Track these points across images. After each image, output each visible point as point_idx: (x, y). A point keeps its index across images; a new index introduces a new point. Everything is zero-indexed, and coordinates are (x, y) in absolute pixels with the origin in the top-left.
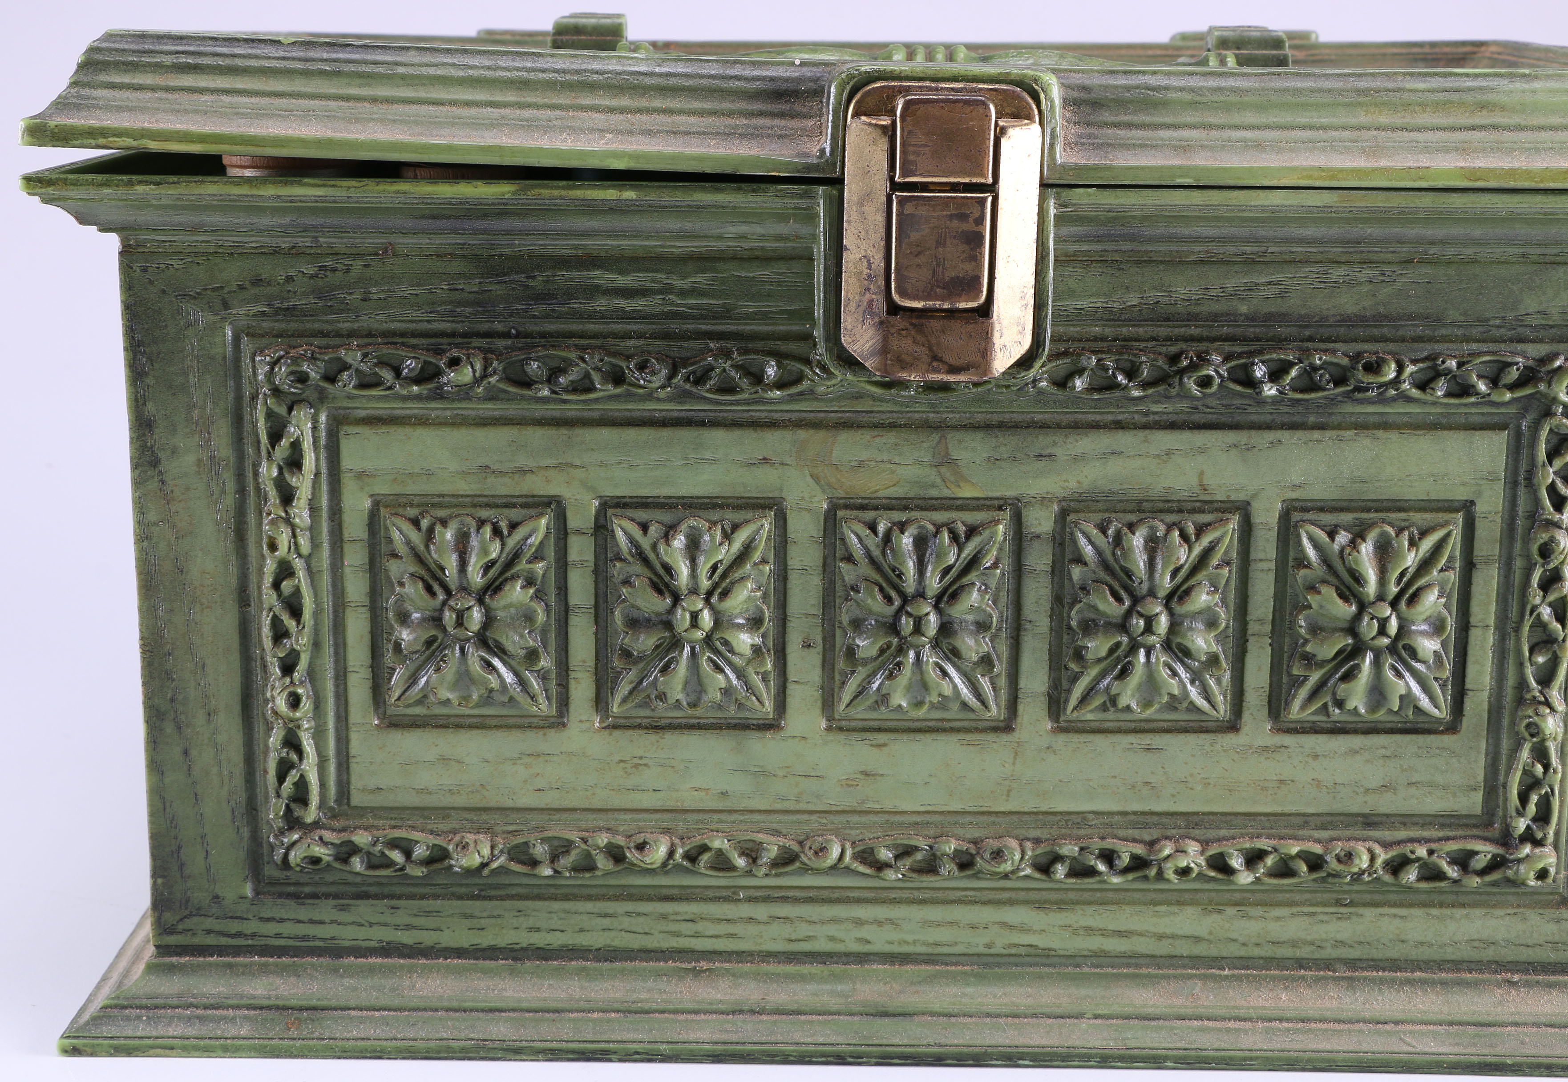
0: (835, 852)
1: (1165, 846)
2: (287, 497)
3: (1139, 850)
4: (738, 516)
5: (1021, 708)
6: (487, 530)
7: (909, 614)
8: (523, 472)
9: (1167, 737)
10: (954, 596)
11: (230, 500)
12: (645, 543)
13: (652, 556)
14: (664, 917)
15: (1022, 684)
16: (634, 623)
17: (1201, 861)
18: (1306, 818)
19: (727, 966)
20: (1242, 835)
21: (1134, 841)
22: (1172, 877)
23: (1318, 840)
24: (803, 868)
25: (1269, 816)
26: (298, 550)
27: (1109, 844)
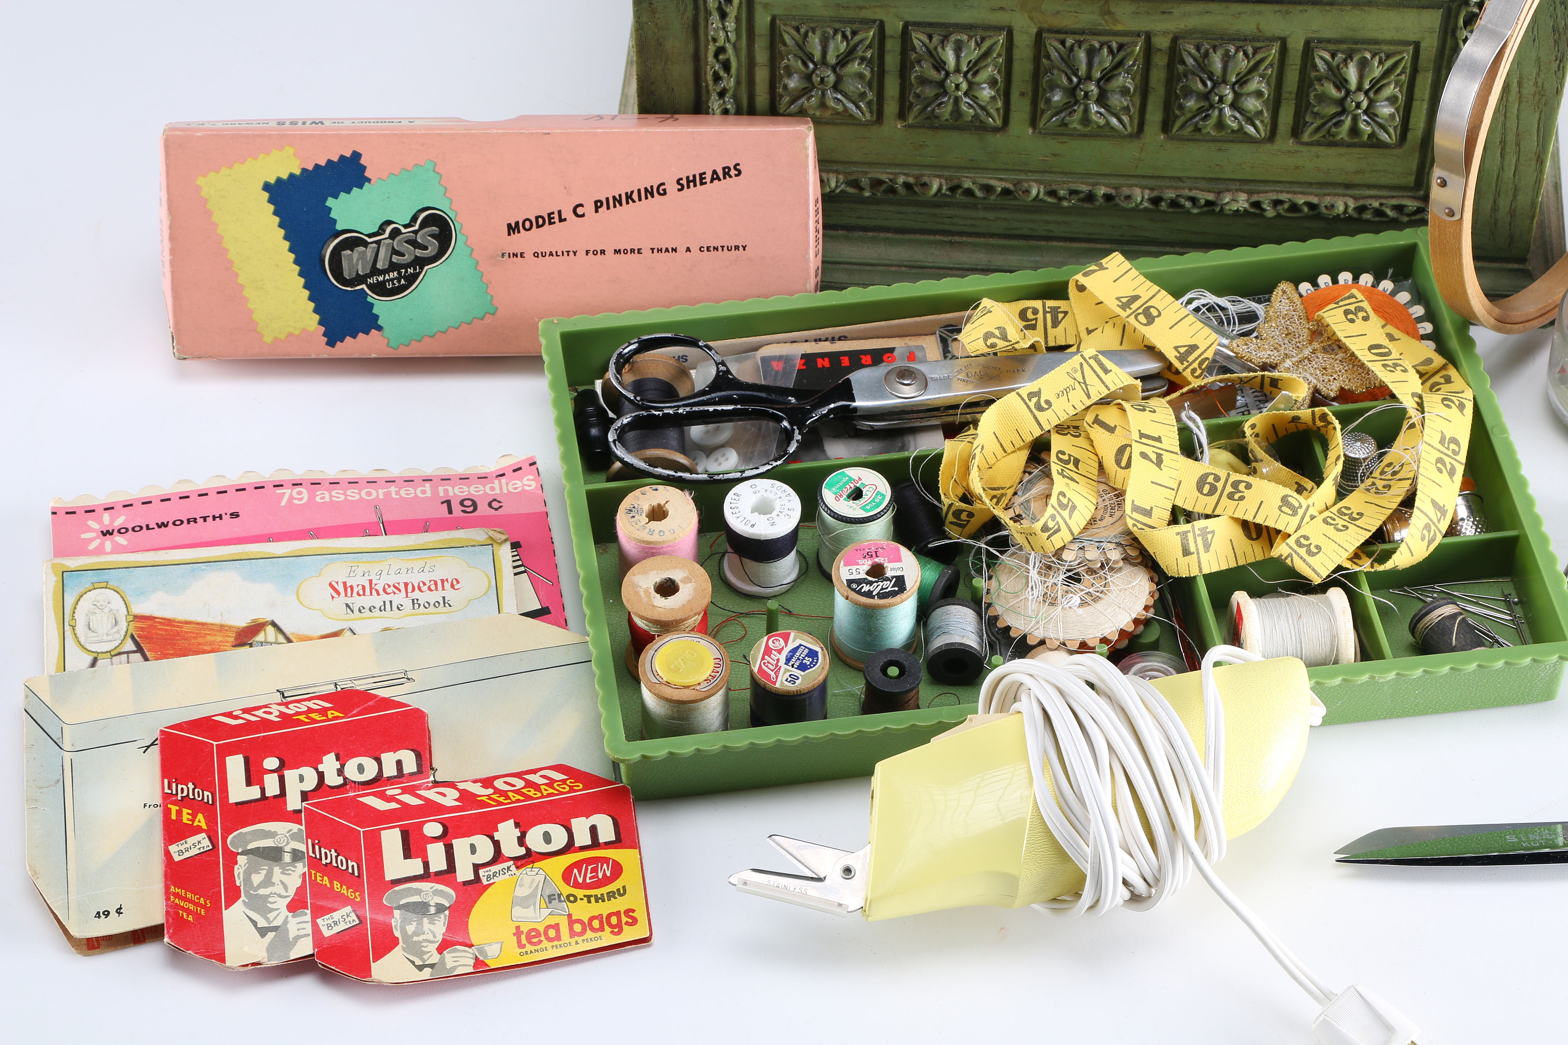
0: (1034, 192)
1: (1225, 197)
2: (723, 16)
3: (1211, 197)
4: (984, 34)
5: (1146, 128)
6: (839, 37)
7: (1081, 90)
8: (860, 8)
9: (1231, 145)
10: (1108, 80)
11: (690, 13)
12: (931, 46)
13: (934, 53)
14: (935, 215)
15: (1148, 117)
16: (923, 81)
17: (1246, 205)
18: (1310, 184)
19: (970, 240)
20: (1272, 191)
21: (1209, 191)
22: (1228, 212)
23: (1317, 195)
24: (1016, 198)
25: (1289, 183)
26: (729, 41)
27: (1193, 193)
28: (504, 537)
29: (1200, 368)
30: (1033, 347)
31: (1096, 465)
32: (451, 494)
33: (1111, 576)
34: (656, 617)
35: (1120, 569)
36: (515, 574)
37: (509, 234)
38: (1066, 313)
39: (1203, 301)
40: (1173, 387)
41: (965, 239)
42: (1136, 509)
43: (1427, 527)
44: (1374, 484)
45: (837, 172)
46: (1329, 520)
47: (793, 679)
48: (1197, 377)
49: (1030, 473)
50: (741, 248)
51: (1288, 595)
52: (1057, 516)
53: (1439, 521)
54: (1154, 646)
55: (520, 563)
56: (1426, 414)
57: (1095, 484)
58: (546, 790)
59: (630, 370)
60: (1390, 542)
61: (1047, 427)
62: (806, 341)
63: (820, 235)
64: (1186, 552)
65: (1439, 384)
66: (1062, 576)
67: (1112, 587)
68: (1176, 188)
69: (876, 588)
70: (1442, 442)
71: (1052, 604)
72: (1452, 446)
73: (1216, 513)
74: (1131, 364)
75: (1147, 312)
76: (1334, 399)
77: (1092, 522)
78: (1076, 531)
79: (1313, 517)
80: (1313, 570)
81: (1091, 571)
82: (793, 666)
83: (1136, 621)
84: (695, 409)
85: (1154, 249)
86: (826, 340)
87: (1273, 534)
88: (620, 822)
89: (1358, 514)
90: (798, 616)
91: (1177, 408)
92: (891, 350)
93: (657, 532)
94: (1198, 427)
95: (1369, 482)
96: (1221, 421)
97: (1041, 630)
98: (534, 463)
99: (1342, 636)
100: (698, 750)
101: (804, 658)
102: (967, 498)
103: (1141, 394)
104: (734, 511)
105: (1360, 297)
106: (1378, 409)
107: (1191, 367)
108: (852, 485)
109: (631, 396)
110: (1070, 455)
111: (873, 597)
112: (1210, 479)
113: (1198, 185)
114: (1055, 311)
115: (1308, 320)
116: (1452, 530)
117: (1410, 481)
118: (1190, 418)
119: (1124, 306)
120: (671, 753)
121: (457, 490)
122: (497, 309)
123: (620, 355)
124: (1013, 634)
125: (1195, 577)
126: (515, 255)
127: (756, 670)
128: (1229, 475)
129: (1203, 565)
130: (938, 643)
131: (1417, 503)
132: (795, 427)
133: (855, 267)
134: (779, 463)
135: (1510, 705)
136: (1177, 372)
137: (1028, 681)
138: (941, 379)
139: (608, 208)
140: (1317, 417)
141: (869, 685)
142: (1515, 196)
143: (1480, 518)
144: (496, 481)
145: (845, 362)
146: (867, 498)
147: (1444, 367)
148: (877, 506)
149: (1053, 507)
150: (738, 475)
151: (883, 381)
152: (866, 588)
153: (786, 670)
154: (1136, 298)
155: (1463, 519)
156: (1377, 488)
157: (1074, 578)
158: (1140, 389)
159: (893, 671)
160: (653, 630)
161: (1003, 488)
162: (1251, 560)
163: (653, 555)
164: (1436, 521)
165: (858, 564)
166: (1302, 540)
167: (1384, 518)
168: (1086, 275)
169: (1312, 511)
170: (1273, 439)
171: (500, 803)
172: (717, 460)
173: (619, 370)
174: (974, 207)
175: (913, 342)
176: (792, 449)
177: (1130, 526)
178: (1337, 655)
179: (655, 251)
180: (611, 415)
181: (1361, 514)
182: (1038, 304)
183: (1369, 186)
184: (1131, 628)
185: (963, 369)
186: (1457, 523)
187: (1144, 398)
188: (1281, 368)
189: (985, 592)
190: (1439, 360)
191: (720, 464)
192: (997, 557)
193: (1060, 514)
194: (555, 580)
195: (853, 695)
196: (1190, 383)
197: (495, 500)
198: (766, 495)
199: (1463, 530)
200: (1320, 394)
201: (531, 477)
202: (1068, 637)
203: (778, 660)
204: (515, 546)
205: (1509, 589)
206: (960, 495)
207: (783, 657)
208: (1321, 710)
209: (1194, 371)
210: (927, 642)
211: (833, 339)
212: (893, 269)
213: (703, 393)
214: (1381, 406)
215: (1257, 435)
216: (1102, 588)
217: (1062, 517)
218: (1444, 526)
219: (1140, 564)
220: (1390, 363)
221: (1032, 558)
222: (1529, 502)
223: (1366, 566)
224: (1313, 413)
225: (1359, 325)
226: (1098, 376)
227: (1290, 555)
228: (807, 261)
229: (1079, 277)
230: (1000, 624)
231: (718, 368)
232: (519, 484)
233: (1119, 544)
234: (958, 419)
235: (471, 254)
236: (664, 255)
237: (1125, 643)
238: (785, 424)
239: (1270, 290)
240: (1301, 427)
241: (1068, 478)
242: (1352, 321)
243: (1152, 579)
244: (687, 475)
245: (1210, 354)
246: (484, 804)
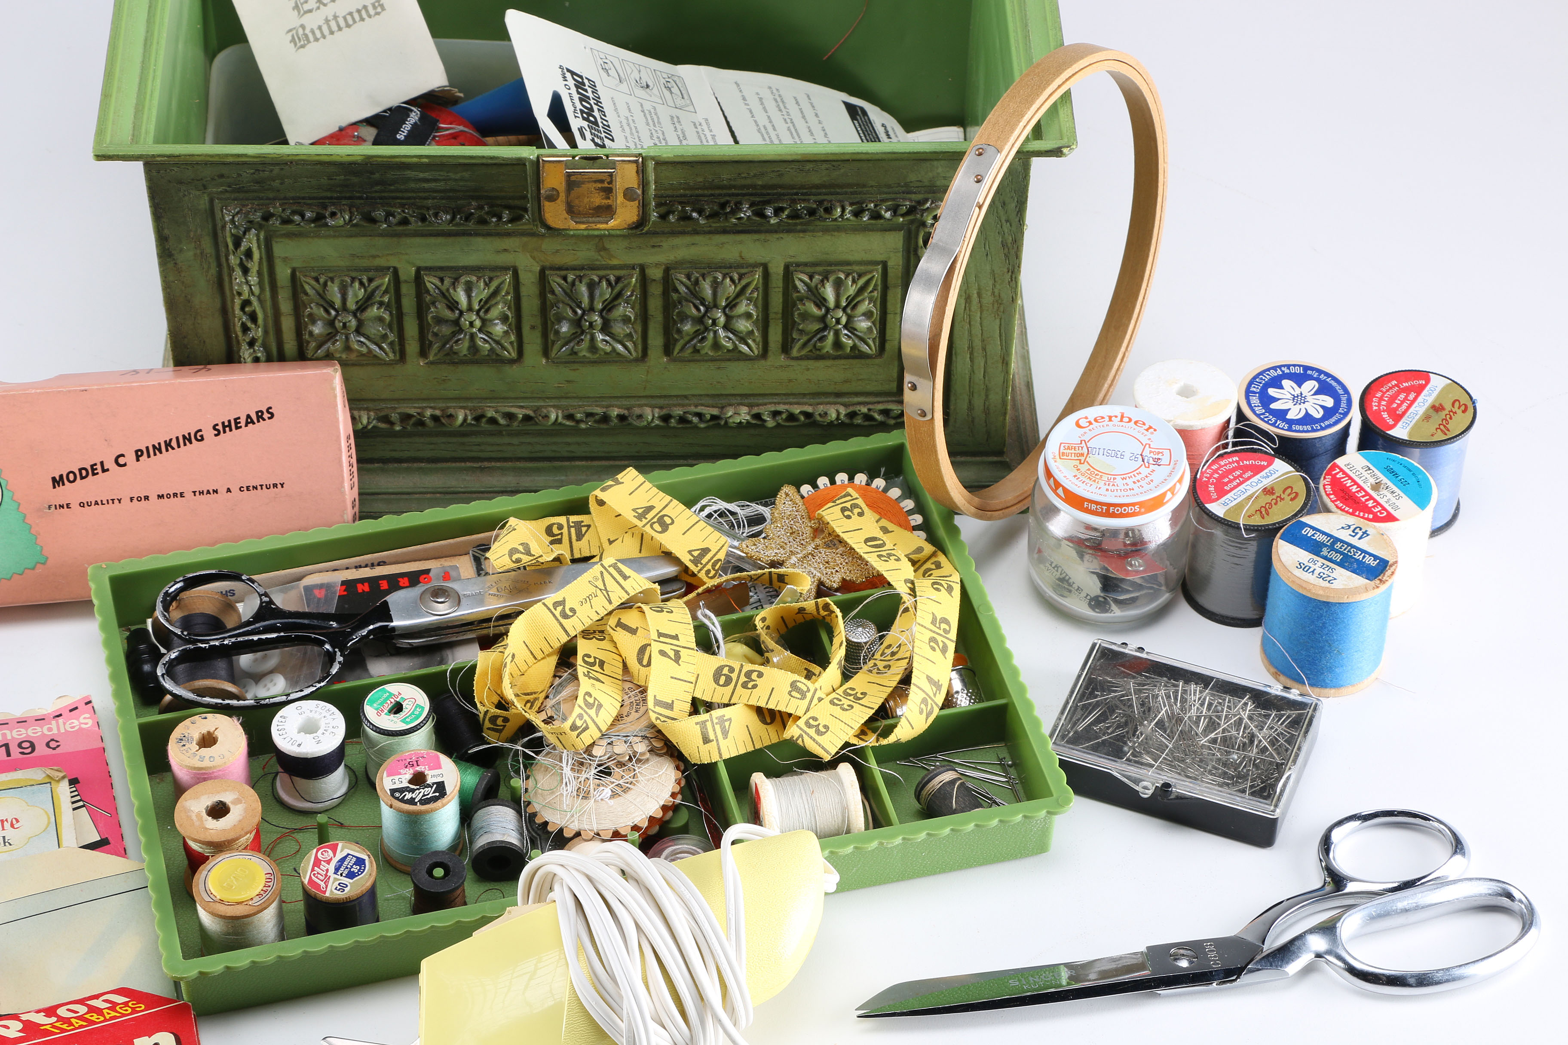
0: (553, 417)
1: (728, 411)
2: (246, 271)
3: (715, 412)
4: (492, 274)
5: (649, 352)
6: (357, 285)
7: (586, 321)
8: (374, 257)
9: (728, 363)
10: (610, 310)
11: (213, 271)
12: (444, 288)
13: (447, 294)
14: (463, 444)
15: (650, 342)
16: (439, 321)
17: (748, 417)
18: (804, 395)
19: (498, 464)
20: (770, 403)
21: (713, 407)
22: (733, 425)
23: (811, 405)
24: (536, 424)
25: (784, 395)
26: (253, 294)
27: (699, 409)
28: (61, 775)
29: (714, 569)
30: (558, 559)
31: (621, 665)
32: (9, 737)
33: (639, 768)
34: (209, 839)
35: (648, 760)
36: (74, 809)
37: (54, 487)
38: (589, 526)
39: (715, 508)
40: (690, 588)
41: (493, 464)
42: (658, 703)
43: (924, 701)
44: (875, 665)
45: (368, 409)
46: (835, 701)
47: (343, 887)
48: (712, 578)
49: (560, 677)
50: (279, 486)
51: (802, 773)
52: (585, 715)
53: (935, 695)
54: (684, 830)
55: (78, 798)
56: (918, 598)
57: (620, 683)
58: (109, 1014)
59: (177, 607)
60: (893, 717)
61: (573, 634)
62: (347, 568)
63: (355, 469)
64: (706, 740)
65: (931, 570)
66: (594, 771)
67: (640, 778)
68: (683, 406)
69: (418, 795)
70: (934, 622)
71: (585, 798)
72: (943, 626)
73: (732, 702)
74: (649, 569)
75: (661, 521)
76: (837, 590)
77: (619, 718)
78: (604, 728)
79: (820, 700)
80: (823, 748)
81: (621, 764)
82: (341, 875)
83: (664, 808)
84: (240, 639)
85: (669, 462)
86: (366, 566)
87: (785, 717)
88: (182, 1038)
89: (862, 694)
90: (349, 827)
91: (693, 607)
92: (427, 571)
93: (207, 758)
94: (713, 624)
95: (871, 664)
96: (734, 616)
97: (576, 823)
98: (90, 702)
99: (852, 807)
100: (253, 962)
101: (352, 867)
102: (503, 705)
103: (660, 597)
104: (281, 733)
105: (855, 494)
106: (875, 596)
107: (705, 569)
108: (392, 700)
109: (178, 632)
110: (595, 658)
111: (415, 804)
112: (726, 671)
113: (703, 402)
114: (578, 525)
115: (810, 519)
116: (949, 702)
117: (907, 660)
118: (706, 616)
119: (640, 517)
120: (228, 968)
121: (15, 733)
122: (47, 558)
123: (166, 593)
124: (550, 828)
125: (716, 763)
126: (62, 506)
127: (306, 881)
128: (742, 666)
129: (722, 751)
130: (482, 841)
131: (913, 680)
132: (337, 650)
133: (392, 496)
134: (322, 684)
135: (1009, 860)
136: (694, 575)
137: (559, 871)
138: (473, 595)
139: (149, 456)
140: (820, 607)
141: (416, 887)
142: (987, 396)
143: (973, 690)
144: (54, 722)
145: (384, 585)
146: (407, 711)
147: (934, 554)
148: (417, 718)
149: (580, 706)
150: (284, 698)
151: (419, 601)
152: (408, 796)
153: (336, 880)
154: (651, 508)
155: (957, 692)
156: (878, 669)
157: (606, 772)
158: (659, 592)
159: (439, 872)
160: (207, 851)
161: (535, 693)
162: (767, 743)
163: (205, 780)
164: (932, 695)
165: (400, 774)
166: (811, 721)
167: (885, 696)
168: (603, 490)
169: (819, 694)
170: (783, 630)
171: (63, 1031)
172: (265, 686)
173: (166, 608)
174: (500, 433)
175: (447, 563)
176: (335, 670)
177: (653, 720)
178: (848, 826)
179: (197, 493)
180: (163, 651)
181: (864, 694)
182: (562, 520)
183: (857, 394)
184: (659, 815)
185: (494, 584)
186: (952, 696)
187: (663, 601)
188: (787, 564)
189: (523, 791)
190: (929, 548)
191: (268, 689)
192: (533, 758)
193: (587, 713)
194: (114, 811)
195: (404, 898)
196: (705, 583)
197: (52, 740)
198: (311, 715)
199: (959, 702)
200: (824, 586)
201: (87, 715)
202: (601, 827)
203: (327, 870)
204: (73, 782)
205: (1004, 753)
206: (496, 702)
207: (332, 867)
208: (835, 878)
209: (708, 572)
210: (471, 843)
211: (373, 565)
212: (429, 496)
213: (248, 623)
214: (878, 593)
215: (768, 628)
216: (631, 779)
217: (589, 716)
218: (940, 699)
219: (665, 754)
220: (884, 553)
221: (564, 756)
222: (1015, 672)
223: (871, 740)
224: (817, 604)
225: (856, 521)
226: (618, 582)
227: (801, 736)
228: (343, 493)
229: (597, 492)
230: (538, 820)
231: (261, 600)
232: (76, 722)
233: (644, 737)
234: (492, 632)
235: (18, 508)
236: (206, 497)
237: (655, 829)
238: (327, 646)
239: (774, 494)
240: (808, 618)
241: (594, 679)
242: (849, 517)
243: (677, 768)
244: (234, 702)
245: (722, 556)
246: (48, 1033)
